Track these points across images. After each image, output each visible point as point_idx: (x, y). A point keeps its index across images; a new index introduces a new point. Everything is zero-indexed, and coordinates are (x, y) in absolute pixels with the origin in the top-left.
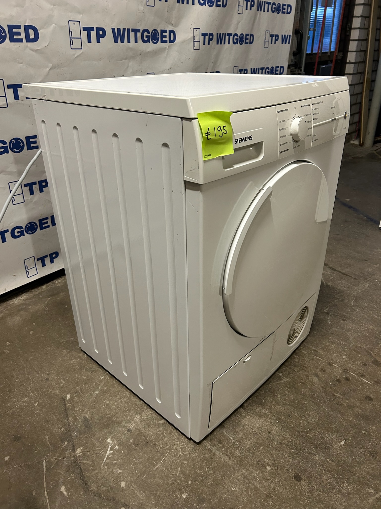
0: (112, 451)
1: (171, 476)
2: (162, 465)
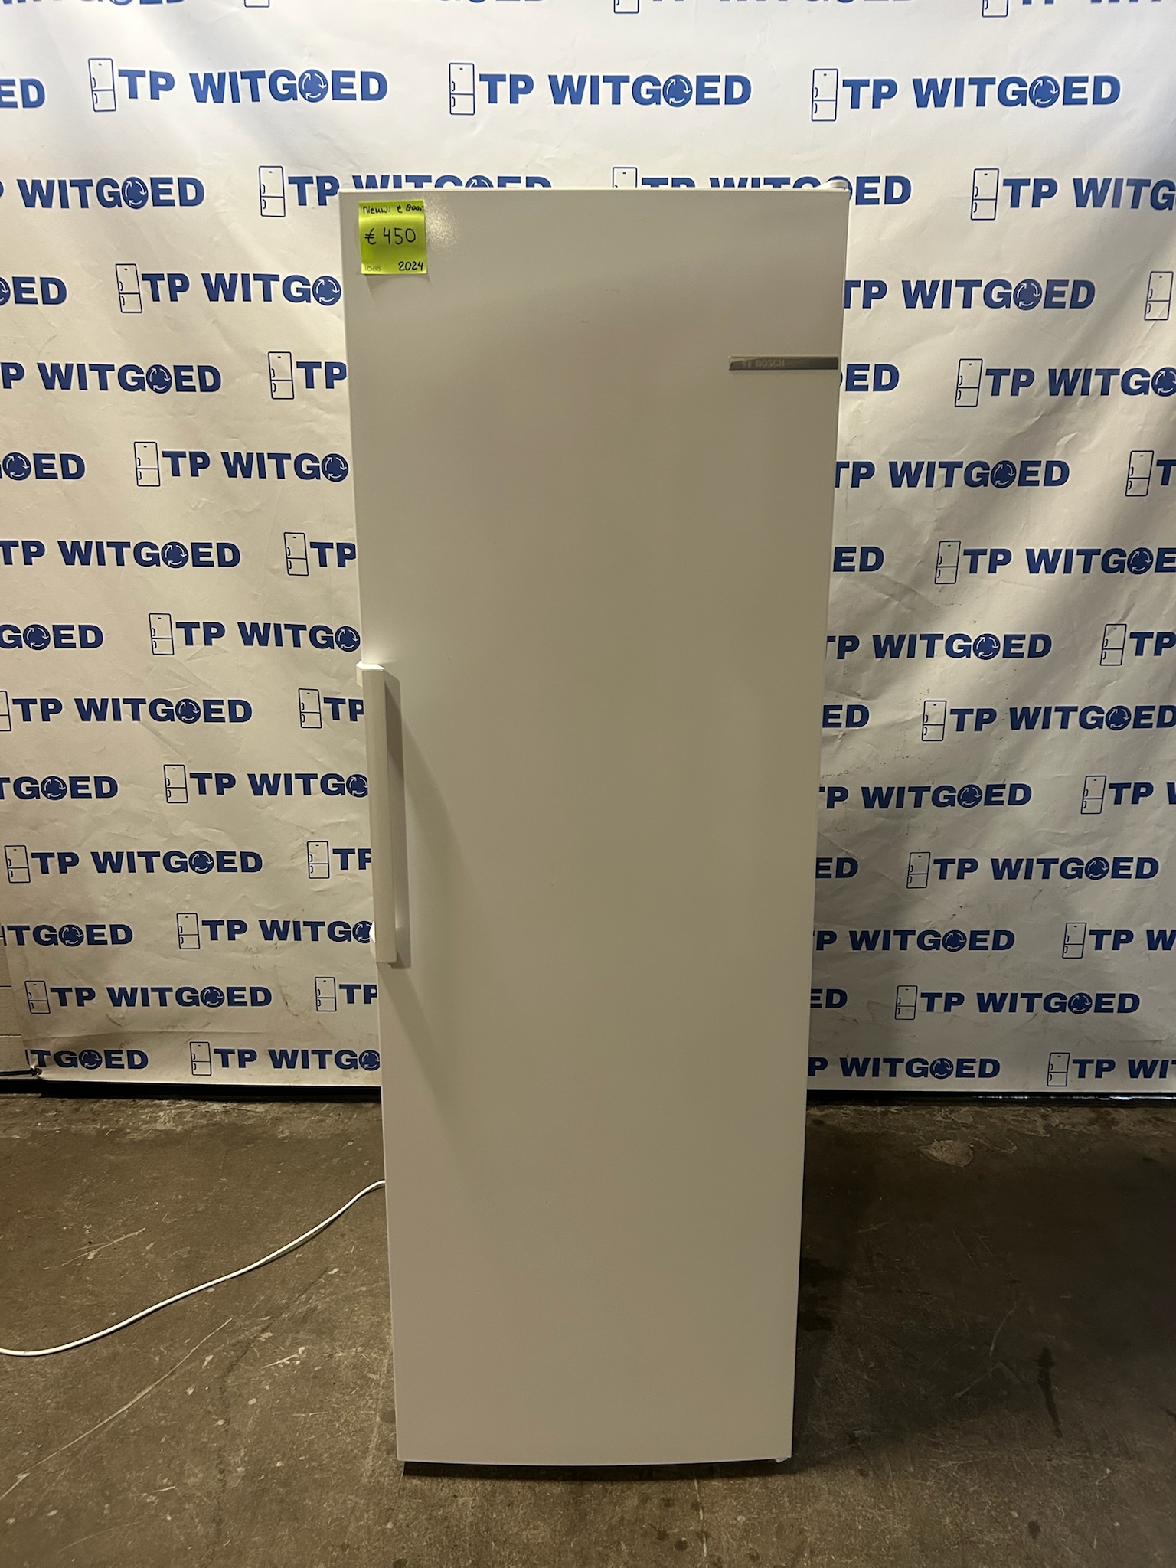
0: (288, 1362)
1: (297, 1435)
2: (305, 1418)
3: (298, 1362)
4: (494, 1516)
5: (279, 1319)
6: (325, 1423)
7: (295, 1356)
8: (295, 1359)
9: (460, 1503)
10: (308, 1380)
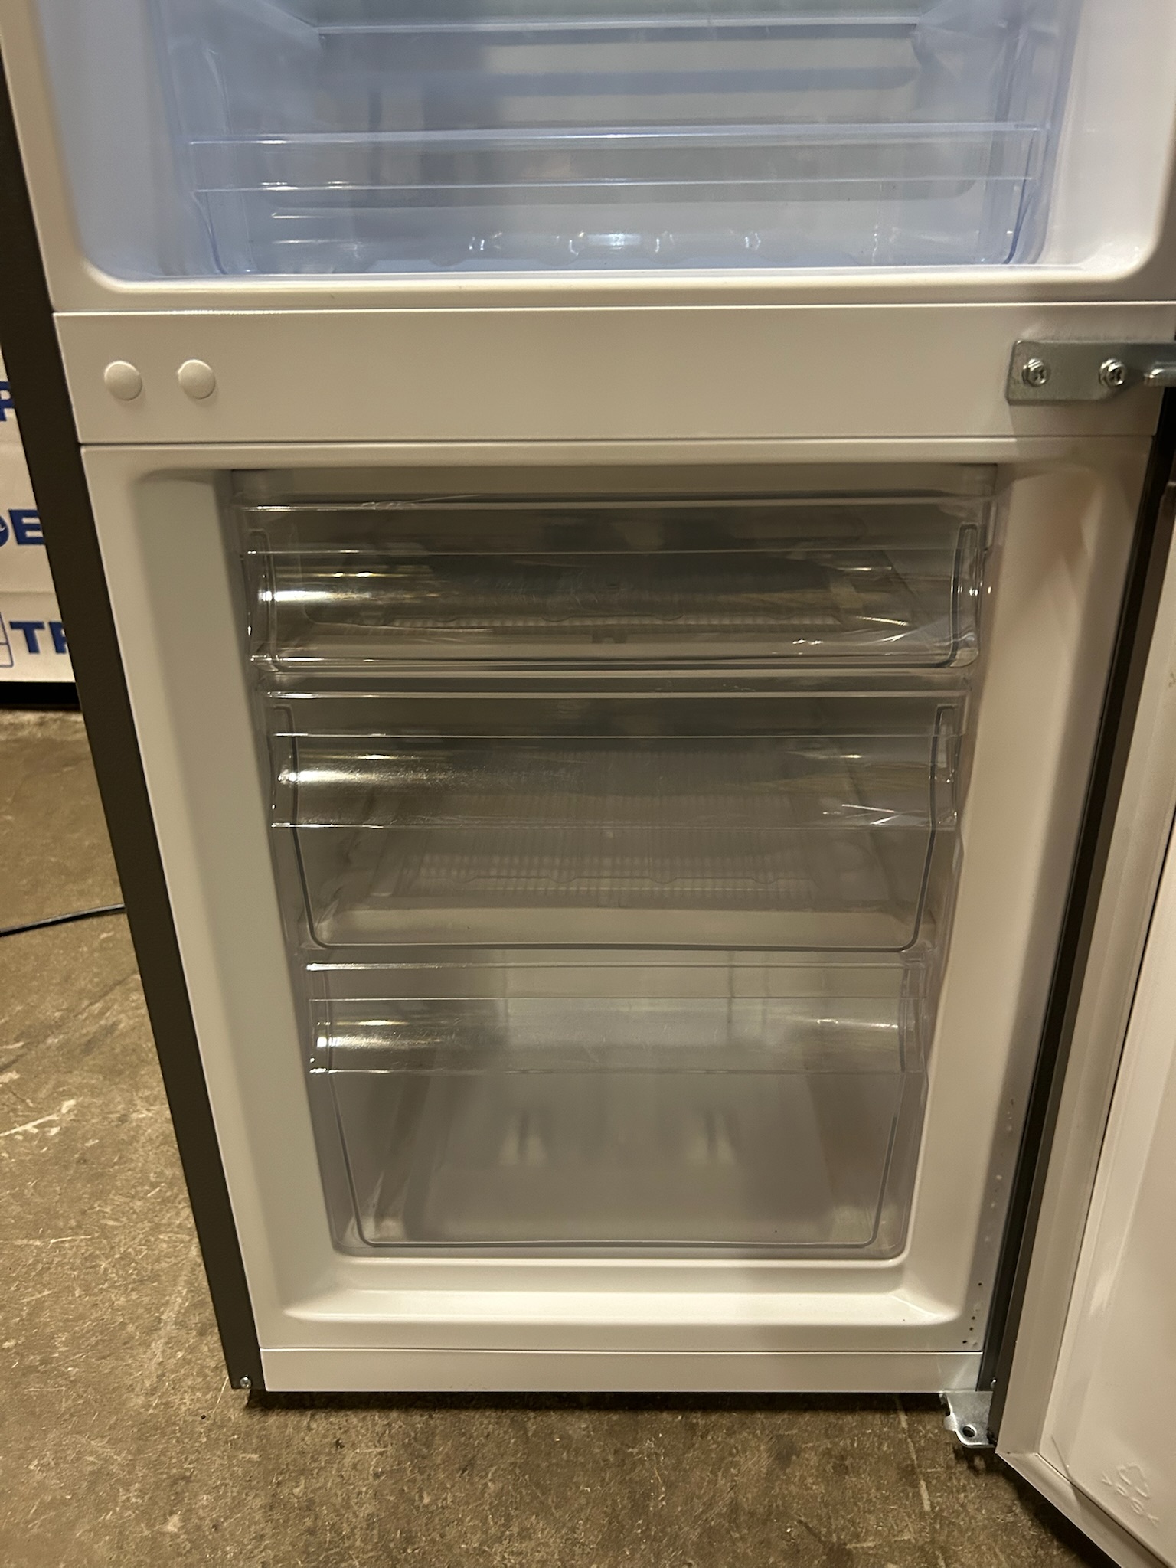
3: (54, 1131)
4: (426, 1501)
5: (42, 1046)
6: (78, 1261)
7: (54, 1117)
8: (51, 1124)
9: (347, 1461)
10: (66, 1168)
